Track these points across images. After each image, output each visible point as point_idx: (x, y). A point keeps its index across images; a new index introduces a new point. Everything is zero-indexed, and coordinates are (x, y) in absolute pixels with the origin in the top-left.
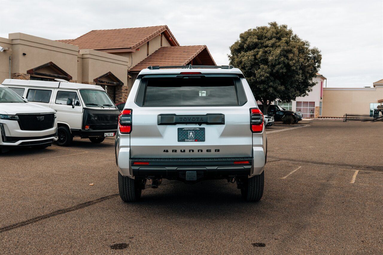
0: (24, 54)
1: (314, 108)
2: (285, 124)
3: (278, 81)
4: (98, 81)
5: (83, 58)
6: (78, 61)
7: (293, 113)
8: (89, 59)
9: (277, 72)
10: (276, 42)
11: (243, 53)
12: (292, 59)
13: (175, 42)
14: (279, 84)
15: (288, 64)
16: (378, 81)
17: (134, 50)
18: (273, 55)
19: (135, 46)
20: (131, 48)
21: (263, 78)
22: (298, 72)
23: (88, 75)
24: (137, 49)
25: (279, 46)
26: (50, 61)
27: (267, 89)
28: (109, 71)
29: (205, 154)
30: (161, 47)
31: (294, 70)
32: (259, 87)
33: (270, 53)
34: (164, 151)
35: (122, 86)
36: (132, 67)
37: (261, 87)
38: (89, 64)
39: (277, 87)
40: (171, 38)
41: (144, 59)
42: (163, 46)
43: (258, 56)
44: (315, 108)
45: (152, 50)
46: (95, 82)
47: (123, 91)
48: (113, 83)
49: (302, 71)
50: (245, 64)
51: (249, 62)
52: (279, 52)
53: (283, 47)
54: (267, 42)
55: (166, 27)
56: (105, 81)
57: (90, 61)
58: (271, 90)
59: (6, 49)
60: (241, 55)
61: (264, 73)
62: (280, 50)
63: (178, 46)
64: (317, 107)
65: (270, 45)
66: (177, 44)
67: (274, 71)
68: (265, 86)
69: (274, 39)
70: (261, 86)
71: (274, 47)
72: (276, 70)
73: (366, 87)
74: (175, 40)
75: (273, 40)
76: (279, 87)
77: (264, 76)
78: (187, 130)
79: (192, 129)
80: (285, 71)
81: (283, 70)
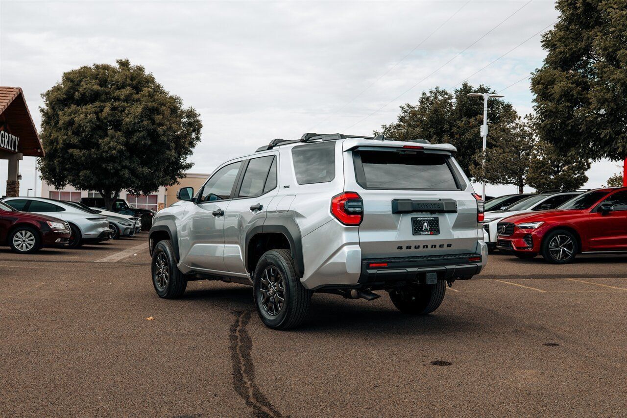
1: (156, 206)
3: (138, 159)
9: (137, 142)
10: (132, 94)
11: (73, 107)
12: (161, 125)
14: (138, 164)
15: (155, 130)
18: (129, 114)
21: (114, 152)
22: (170, 145)
25: (138, 100)
27: (120, 172)
31: (163, 141)
32: (106, 167)
33: (124, 111)
34: (398, 248)
37: (110, 167)
39: (135, 168)
43: (103, 115)
49: (175, 144)
50: (80, 126)
51: (88, 124)
52: (139, 110)
53: (146, 102)
54: (117, 93)
58: (126, 173)
60: (70, 110)
61: (115, 143)
62: (141, 107)
64: (161, 204)
65: (122, 97)
67: (131, 141)
68: (116, 165)
69: (128, 88)
70: (108, 166)
71: (129, 102)
72: (135, 139)
75: (127, 91)
76: (140, 169)
77: (115, 149)
78: (421, 220)
79: (426, 219)
80: (150, 142)
81: (146, 142)
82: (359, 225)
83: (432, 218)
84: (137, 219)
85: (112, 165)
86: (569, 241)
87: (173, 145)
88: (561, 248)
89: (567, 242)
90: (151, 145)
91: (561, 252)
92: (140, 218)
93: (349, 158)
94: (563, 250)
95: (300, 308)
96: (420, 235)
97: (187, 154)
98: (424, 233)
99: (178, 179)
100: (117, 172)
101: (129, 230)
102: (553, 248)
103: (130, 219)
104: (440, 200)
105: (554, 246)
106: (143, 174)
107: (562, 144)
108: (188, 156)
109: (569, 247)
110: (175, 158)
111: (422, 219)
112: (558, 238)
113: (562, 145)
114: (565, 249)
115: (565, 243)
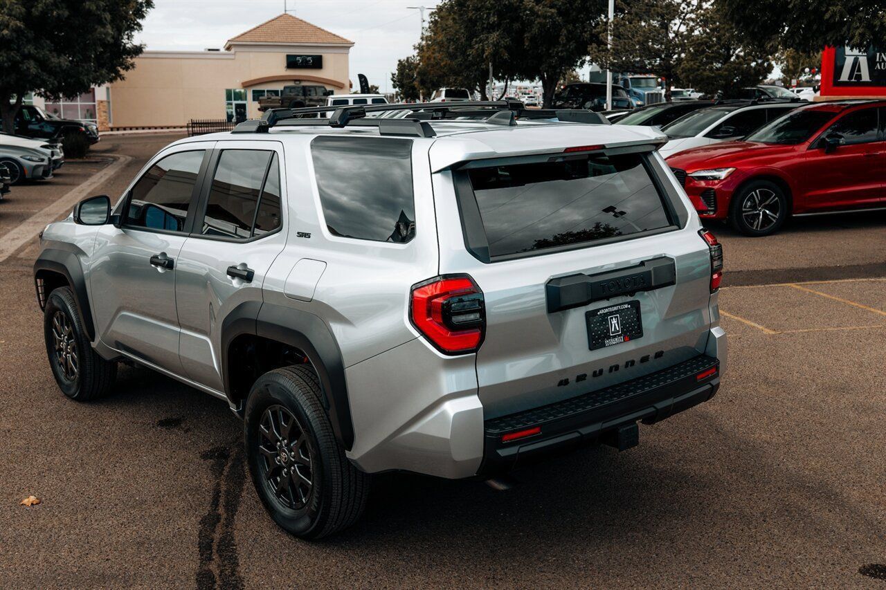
1: (94, 105)
2: (71, 158)
3: (48, 42)
7: (81, 125)
9: (45, 13)
14: (51, 51)
16: (238, 37)
21: (6, 32)
22: (103, 16)
27: (20, 65)
31: (89, 11)
39: (46, 58)
44: (96, 103)
49: (110, 14)
58: (32, 67)
61: (7, 17)
64: (102, 102)
67: (35, 12)
68: (12, 54)
72: (40, 9)
73: (209, 50)
76: (55, 60)
77: (7, 26)
78: (606, 315)
79: (615, 308)
80: (66, 13)
81: (60, 12)
82: (476, 351)
83: (626, 306)
84: (56, 146)
85: (5, 55)
86: (774, 198)
87: (108, 16)
88: (760, 211)
89: (769, 200)
90: (68, 17)
91: (761, 217)
92: (60, 145)
93: (445, 187)
94: (764, 213)
95: (348, 504)
96: (605, 346)
97: (132, 29)
98: (613, 341)
99: (122, 72)
100: (15, 66)
101: (41, 169)
102: (749, 211)
103: (42, 147)
104: (642, 263)
105: (750, 207)
106: (60, 66)
107: (757, 28)
108: (135, 33)
109: (772, 208)
110: (113, 38)
111: (606, 310)
112: (756, 194)
113: (756, 30)
114: (767, 212)
115: (767, 203)
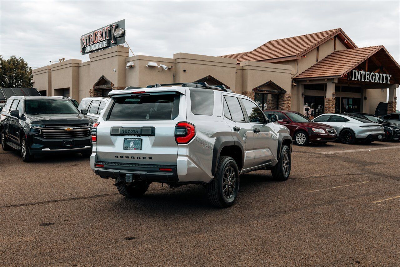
0: (185, 71)
4: (257, 90)
5: (243, 70)
6: (236, 73)
8: (248, 70)
13: (351, 44)
17: (299, 58)
19: (300, 53)
20: (295, 55)
23: (247, 85)
24: (303, 56)
26: (209, 75)
28: (269, 80)
29: (142, 161)
30: (334, 51)
34: (116, 157)
35: (284, 94)
36: (298, 75)
38: (248, 75)
40: (347, 41)
41: (313, 65)
42: (337, 50)
45: (322, 56)
46: (254, 91)
47: (285, 99)
48: (274, 92)
55: (340, 30)
56: (265, 90)
57: (249, 72)
59: (170, 68)
63: (356, 48)
66: (354, 47)
74: (351, 43)
79: (133, 139)
83: (137, 139)
96: (128, 149)
111: (130, 139)
